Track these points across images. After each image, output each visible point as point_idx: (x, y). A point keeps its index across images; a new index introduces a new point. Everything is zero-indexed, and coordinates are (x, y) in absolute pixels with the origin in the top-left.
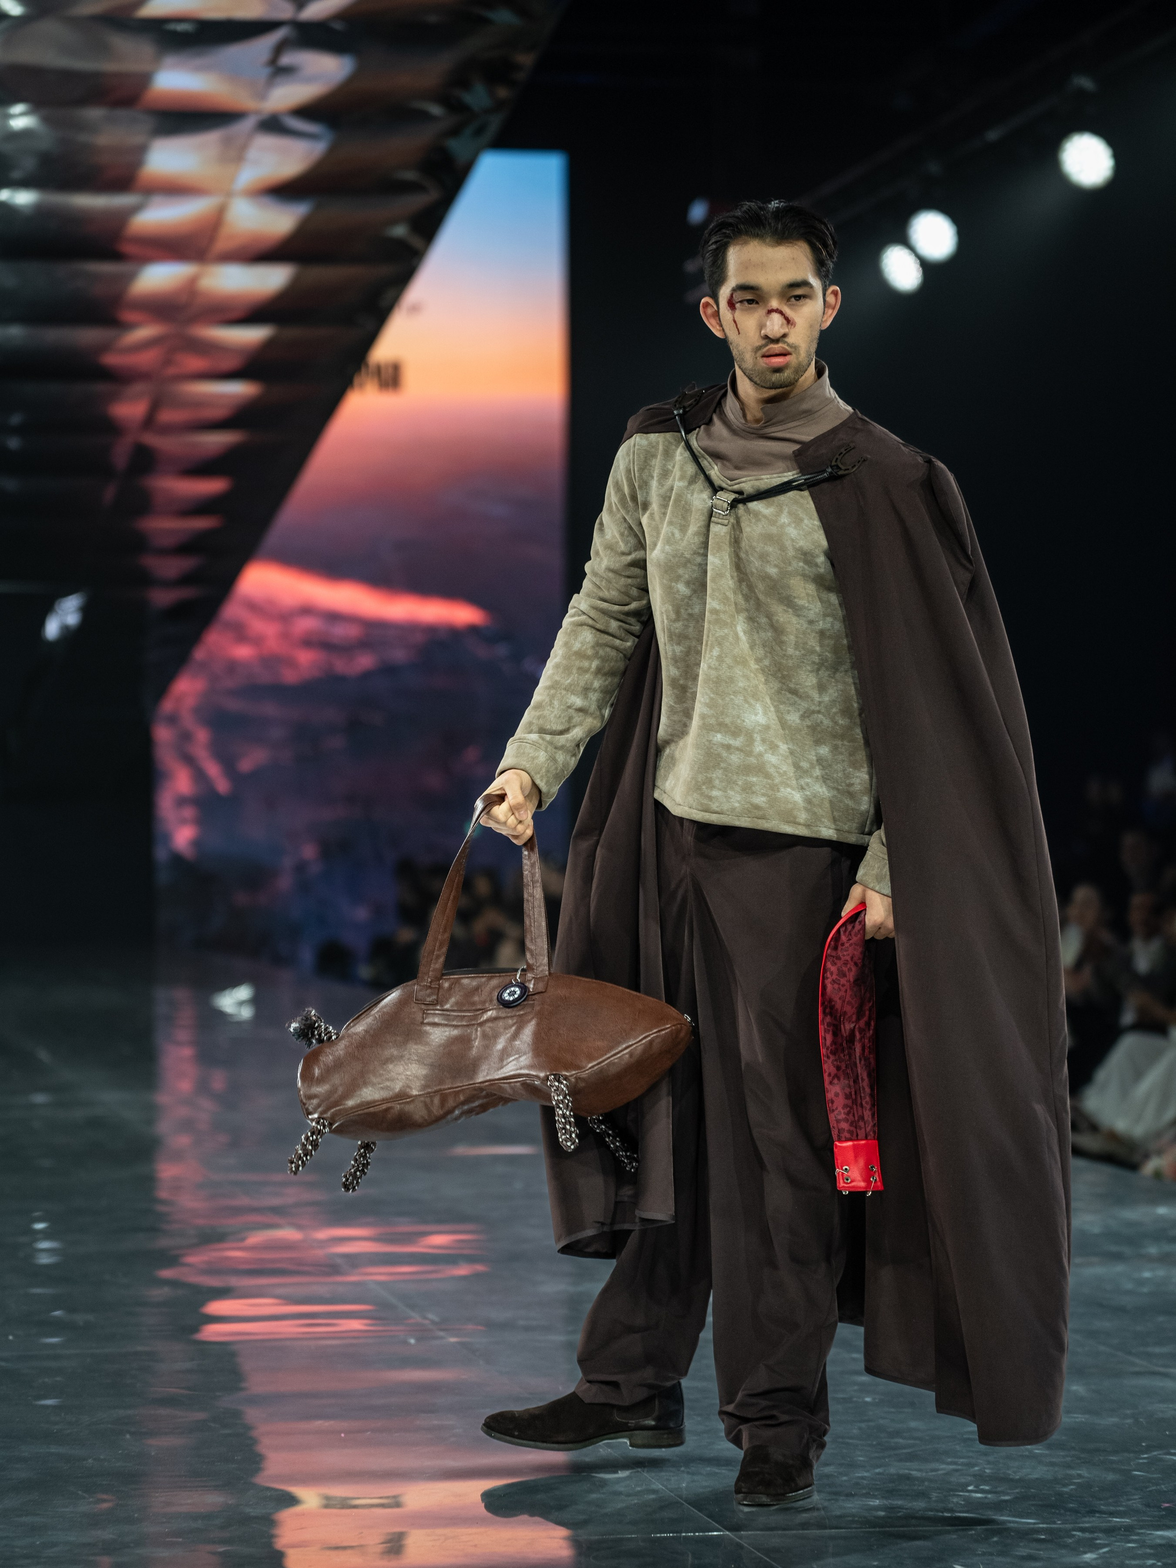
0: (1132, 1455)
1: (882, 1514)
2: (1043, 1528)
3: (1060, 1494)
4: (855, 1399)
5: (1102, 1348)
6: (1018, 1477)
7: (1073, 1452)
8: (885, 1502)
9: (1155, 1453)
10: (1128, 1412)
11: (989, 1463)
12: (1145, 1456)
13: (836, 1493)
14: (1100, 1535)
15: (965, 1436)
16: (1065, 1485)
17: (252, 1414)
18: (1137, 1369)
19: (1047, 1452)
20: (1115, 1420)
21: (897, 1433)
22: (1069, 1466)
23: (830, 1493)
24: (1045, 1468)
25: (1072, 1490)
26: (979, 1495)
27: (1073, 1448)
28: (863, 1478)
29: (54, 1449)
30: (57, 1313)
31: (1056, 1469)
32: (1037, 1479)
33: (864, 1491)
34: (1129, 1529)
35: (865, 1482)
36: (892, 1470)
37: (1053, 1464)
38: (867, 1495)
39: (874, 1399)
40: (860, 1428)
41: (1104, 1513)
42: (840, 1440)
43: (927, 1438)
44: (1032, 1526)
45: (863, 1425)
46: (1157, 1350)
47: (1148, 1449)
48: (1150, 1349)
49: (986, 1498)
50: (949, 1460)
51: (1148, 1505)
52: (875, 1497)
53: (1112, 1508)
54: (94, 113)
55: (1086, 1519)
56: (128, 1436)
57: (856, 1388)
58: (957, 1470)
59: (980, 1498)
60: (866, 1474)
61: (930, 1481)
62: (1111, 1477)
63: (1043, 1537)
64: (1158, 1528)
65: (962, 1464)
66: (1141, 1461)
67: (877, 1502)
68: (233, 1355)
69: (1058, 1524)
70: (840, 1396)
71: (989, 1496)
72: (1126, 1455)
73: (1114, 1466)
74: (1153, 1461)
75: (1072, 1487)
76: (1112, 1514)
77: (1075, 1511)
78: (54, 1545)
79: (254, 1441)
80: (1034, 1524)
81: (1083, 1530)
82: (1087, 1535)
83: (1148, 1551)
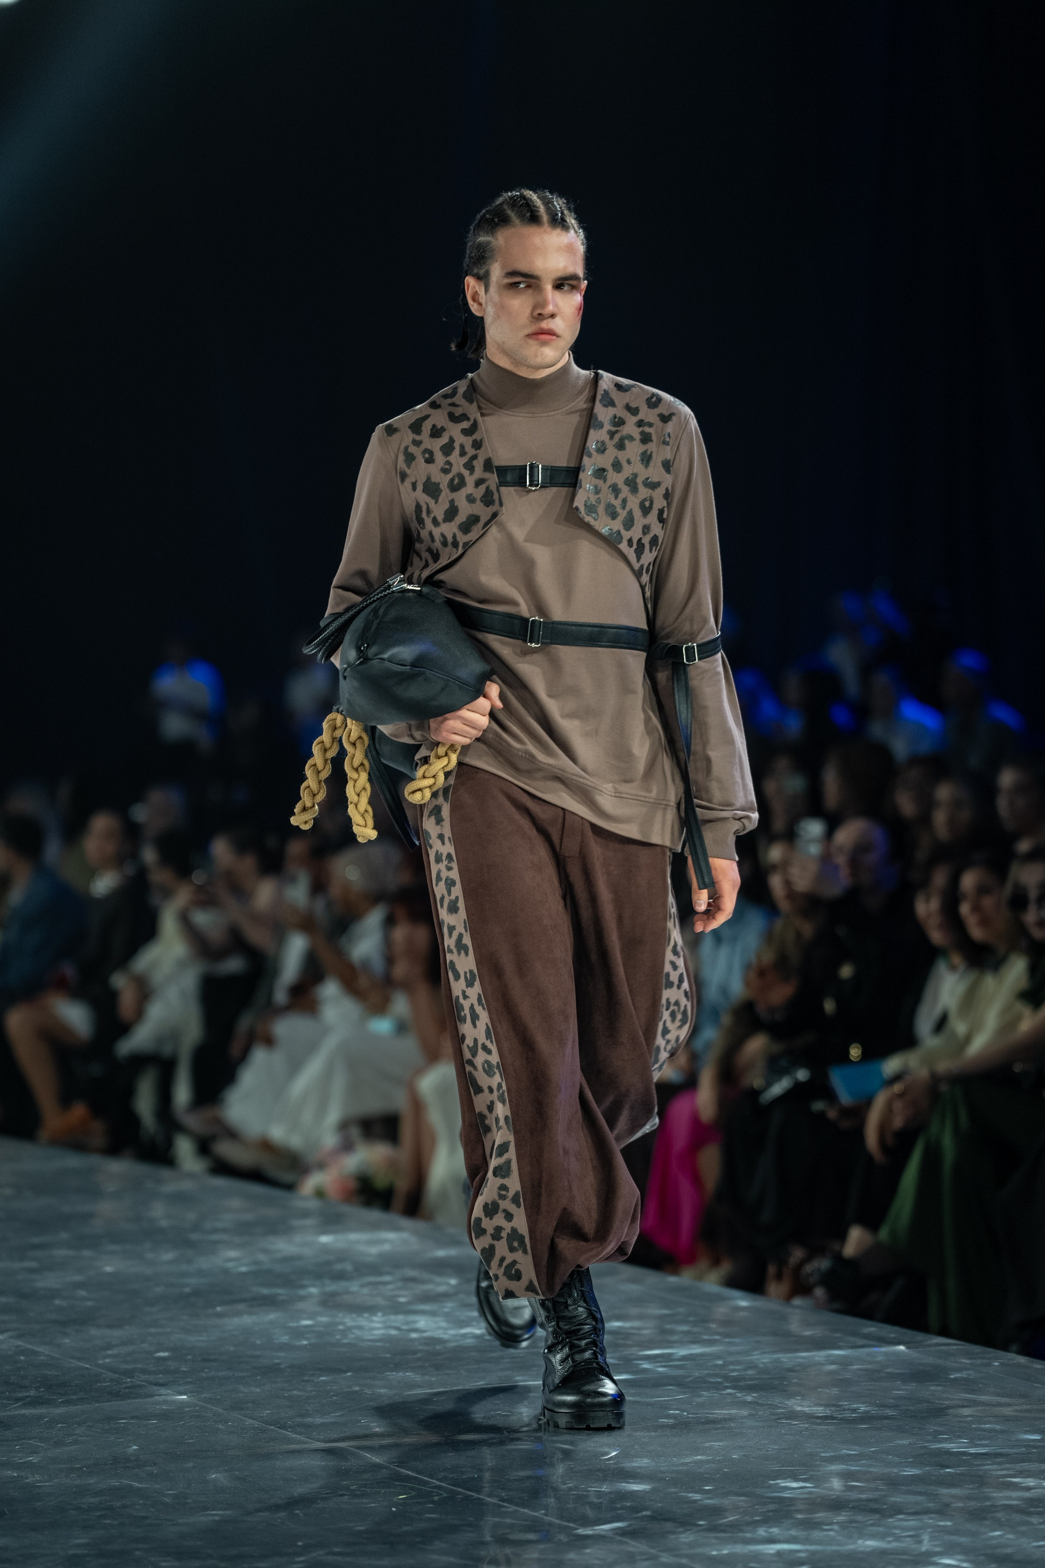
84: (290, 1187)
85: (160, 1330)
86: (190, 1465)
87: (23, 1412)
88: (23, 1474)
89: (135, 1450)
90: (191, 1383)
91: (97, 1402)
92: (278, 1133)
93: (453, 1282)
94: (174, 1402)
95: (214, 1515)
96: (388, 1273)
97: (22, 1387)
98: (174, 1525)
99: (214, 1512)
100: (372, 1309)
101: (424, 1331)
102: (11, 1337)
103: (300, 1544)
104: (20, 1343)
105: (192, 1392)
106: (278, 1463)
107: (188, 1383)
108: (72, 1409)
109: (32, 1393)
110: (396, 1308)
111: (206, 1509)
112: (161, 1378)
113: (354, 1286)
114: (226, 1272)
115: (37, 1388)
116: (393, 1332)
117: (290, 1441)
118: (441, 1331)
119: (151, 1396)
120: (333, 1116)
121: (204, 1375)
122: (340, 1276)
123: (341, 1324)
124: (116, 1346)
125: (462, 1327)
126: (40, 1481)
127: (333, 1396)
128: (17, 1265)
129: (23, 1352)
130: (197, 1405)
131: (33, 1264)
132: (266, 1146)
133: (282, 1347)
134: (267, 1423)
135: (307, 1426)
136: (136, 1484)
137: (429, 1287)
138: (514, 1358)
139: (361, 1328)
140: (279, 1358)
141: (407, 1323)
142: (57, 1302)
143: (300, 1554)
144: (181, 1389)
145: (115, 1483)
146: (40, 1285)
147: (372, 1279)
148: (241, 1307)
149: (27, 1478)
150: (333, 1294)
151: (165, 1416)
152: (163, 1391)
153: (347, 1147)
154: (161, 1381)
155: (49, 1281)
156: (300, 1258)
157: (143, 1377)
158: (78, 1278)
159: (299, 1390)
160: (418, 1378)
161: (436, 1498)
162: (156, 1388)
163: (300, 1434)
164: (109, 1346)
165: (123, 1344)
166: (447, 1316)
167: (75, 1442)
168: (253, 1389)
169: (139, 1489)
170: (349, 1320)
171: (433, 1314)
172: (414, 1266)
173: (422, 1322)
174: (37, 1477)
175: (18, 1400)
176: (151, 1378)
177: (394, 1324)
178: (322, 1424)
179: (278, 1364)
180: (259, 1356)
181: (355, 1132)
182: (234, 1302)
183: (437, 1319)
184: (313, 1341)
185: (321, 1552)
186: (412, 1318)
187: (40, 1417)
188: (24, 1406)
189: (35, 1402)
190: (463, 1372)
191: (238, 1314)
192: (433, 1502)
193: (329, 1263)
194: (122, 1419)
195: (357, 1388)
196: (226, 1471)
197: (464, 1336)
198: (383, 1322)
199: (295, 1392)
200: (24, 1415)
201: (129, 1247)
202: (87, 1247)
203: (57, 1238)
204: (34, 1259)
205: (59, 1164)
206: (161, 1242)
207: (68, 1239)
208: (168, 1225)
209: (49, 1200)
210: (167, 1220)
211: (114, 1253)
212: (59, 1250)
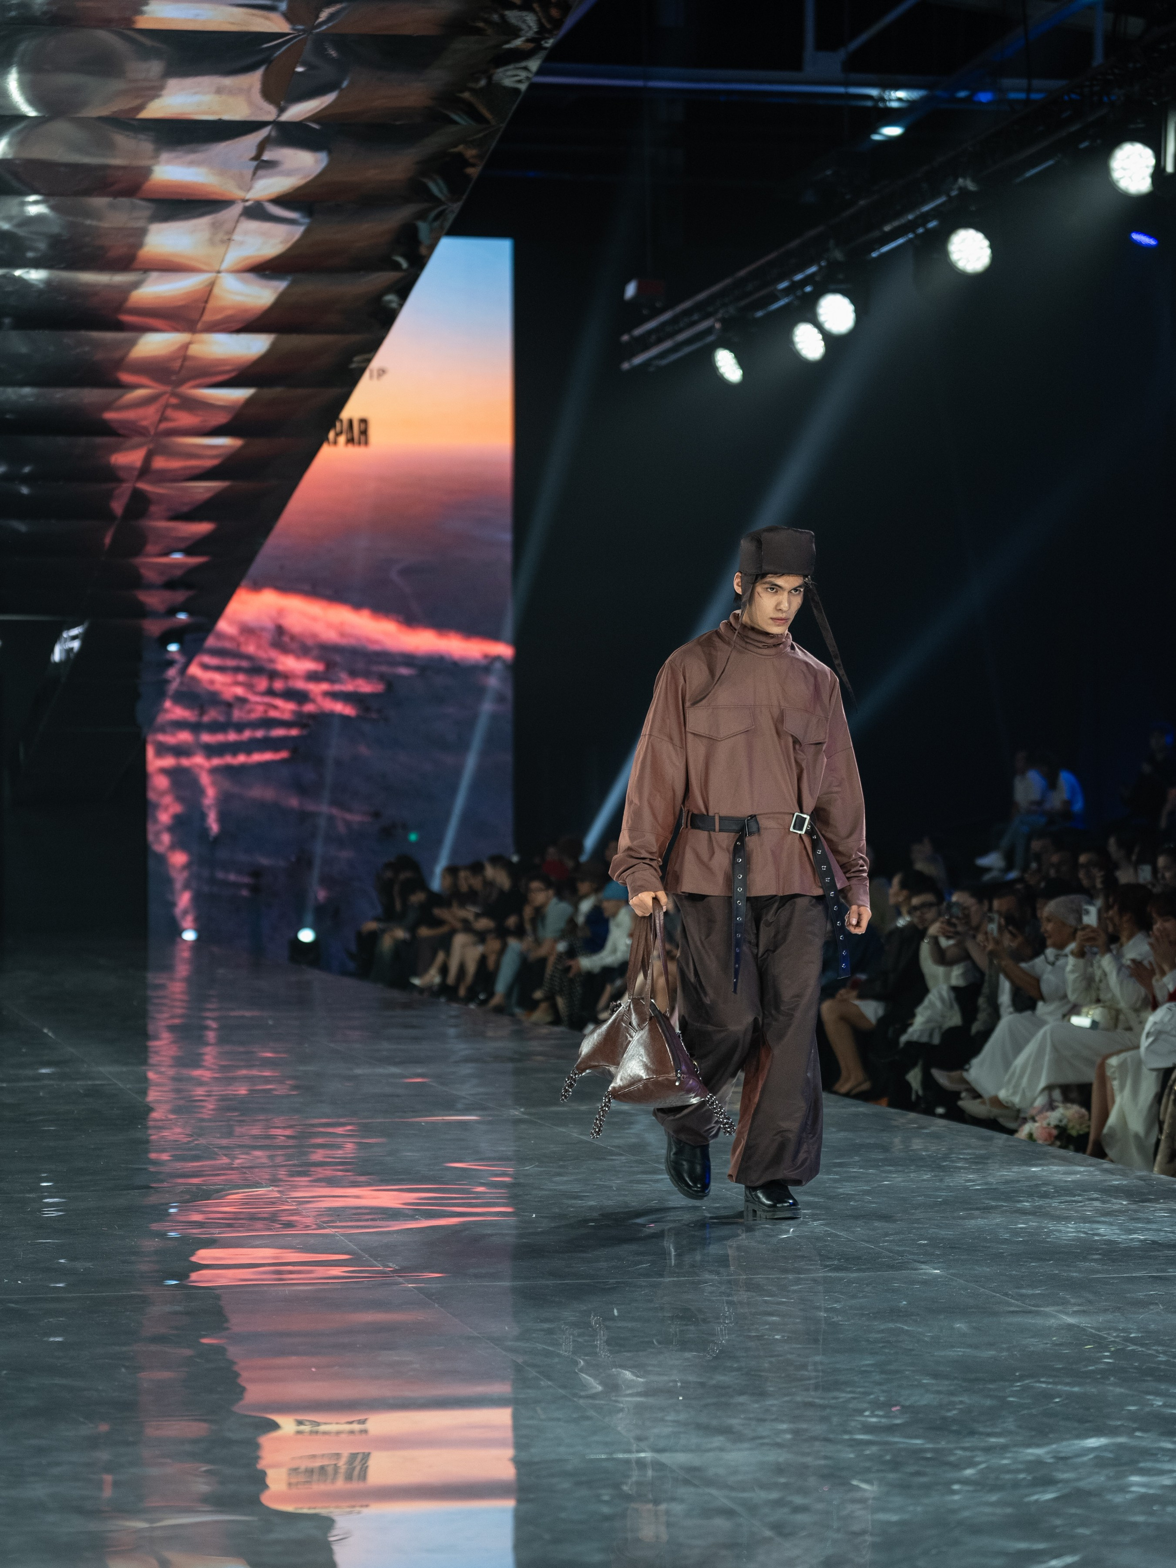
0: (1007, 1383)
1: (789, 1436)
2: (929, 1448)
3: (944, 1419)
4: (766, 1337)
5: (982, 1290)
6: (907, 1404)
7: (955, 1382)
8: (792, 1426)
9: (1027, 1382)
10: (1004, 1346)
11: (883, 1391)
12: (1019, 1384)
13: (750, 1419)
14: (979, 1453)
15: (863, 1369)
16: (949, 1410)
17: (233, 1351)
18: (1012, 1309)
19: (933, 1381)
20: (993, 1353)
21: (804, 1367)
22: (952, 1394)
23: (745, 1419)
24: (932, 1396)
25: (954, 1414)
26: (874, 1420)
27: (956, 1378)
28: (772, 1405)
29: (58, 1381)
30: (62, 1261)
31: (941, 1396)
32: (925, 1405)
33: (774, 1417)
34: (1004, 1448)
35: (774, 1409)
36: (799, 1399)
37: (939, 1392)
38: (775, 1420)
39: (783, 1336)
40: (771, 1363)
41: (981, 1434)
42: (753, 1373)
43: (829, 1370)
44: (918, 1447)
45: (773, 1359)
46: (1030, 1292)
47: (1021, 1378)
48: (1024, 1291)
49: (880, 1422)
50: (849, 1389)
51: (1020, 1427)
52: (783, 1422)
53: (989, 1430)
54: (99, 202)
55: (967, 1439)
56: (123, 1370)
57: (767, 1327)
58: (854, 1398)
59: (876, 1422)
60: (775, 1402)
61: (832, 1407)
62: (988, 1402)
63: (929, 1455)
64: (1029, 1446)
65: (860, 1393)
66: (1015, 1389)
67: (784, 1426)
68: (218, 1298)
69: (943, 1444)
70: (754, 1334)
71: (883, 1420)
72: (1002, 1383)
73: (992, 1393)
74: (1025, 1389)
75: (955, 1412)
76: (989, 1435)
77: (958, 1433)
78: (58, 1464)
79: (237, 1375)
80: (922, 1444)
81: (964, 1449)
82: (968, 1454)
83: (1020, 1466)
84: (1012, 1132)
85: (921, 1226)
86: (942, 1317)
87: (830, 1274)
88: (831, 1315)
89: (905, 1304)
90: (942, 1262)
91: (879, 1271)
92: (1003, 1094)
93: (1124, 1203)
94: (931, 1274)
95: (959, 1351)
96: (1079, 1195)
97: (829, 1258)
98: (932, 1356)
99: (959, 1349)
100: (1068, 1219)
101: (1105, 1236)
102: (821, 1225)
103: (1017, 1374)
104: (828, 1229)
105: (943, 1268)
106: (1002, 1319)
107: (939, 1262)
108: (862, 1274)
109: (836, 1262)
110: (1085, 1220)
111: (953, 1347)
112: (922, 1258)
113: (1055, 1203)
114: (966, 1188)
115: (839, 1260)
116: (1082, 1235)
117: (1010, 1305)
118: (1116, 1236)
119: (916, 1269)
120: (1042, 1084)
121: (951, 1258)
122: (1045, 1195)
123: (1045, 1228)
124: (892, 1234)
125: (1130, 1234)
126: (841, 1321)
127: (1041, 1276)
129: (830, 1235)
130: (947, 1277)
132: (996, 1101)
133: (1005, 1241)
134: (994, 1291)
135: (1022, 1295)
136: (906, 1328)
137: (1109, 1205)
138: (1167, 1256)
139: (1060, 1231)
140: (1002, 1249)
141: (1092, 1229)
142: (851, 1203)
143: (1019, 1381)
144: (936, 1265)
145: (891, 1325)
146: (841, 1190)
147: (1068, 1198)
148: (977, 1213)
149: (833, 1318)
150: (1040, 1207)
151: (925, 1283)
152: (923, 1266)
153: (1051, 1106)
154: (922, 1260)
155: (847, 1189)
156: (1018, 1181)
157: (910, 1257)
158: (866, 1188)
159: (1016, 1271)
160: (1099, 1267)
161: (1113, 1349)
162: (918, 1264)
163: (1017, 1300)
164: (887, 1235)
165: (896, 1233)
166: (1120, 1225)
167: (864, 1297)
168: (985, 1268)
169: (907, 1331)
170: (1051, 1226)
171: (1111, 1224)
172: (1096, 1190)
173: (1102, 1229)
174: (840, 1318)
175: (826, 1266)
176: (916, 1257)
177: (1083, 1230)
178: (1032, 1295)
179: (1002, 1253)
180: (989, 1247)
181: (1057, 1094)
182: (971, 1209)
183: (1114, 1228)
184: (1026, 1238)
185: (1032, 1380)
186: (1095, 1226)
187: (842, 1279)
188: (830, 1271)
189: (837, 1269)
190: (1131, 1264)
191: (977, 1218)
192: (1109, 1351)
193: (1037, 1185)
194: (895, 1283)
195: (1057, 1272)
196: (966, 1322)
197: (1132, 1239)
198: (1076, 1228)
199: (1014, 1272)
200: (830, 1277)
201: (900, 1168)
202: (872, 1167)
203: (852, 1160)
204: (836, 1173)
205: (853, 1109)
206: (922, 1166)
207: (858, 1162)
208: (926, 1155)
209: (846, 1134)
210: (925, 1151)
211: (890, 1172)
212: (853, 1168)
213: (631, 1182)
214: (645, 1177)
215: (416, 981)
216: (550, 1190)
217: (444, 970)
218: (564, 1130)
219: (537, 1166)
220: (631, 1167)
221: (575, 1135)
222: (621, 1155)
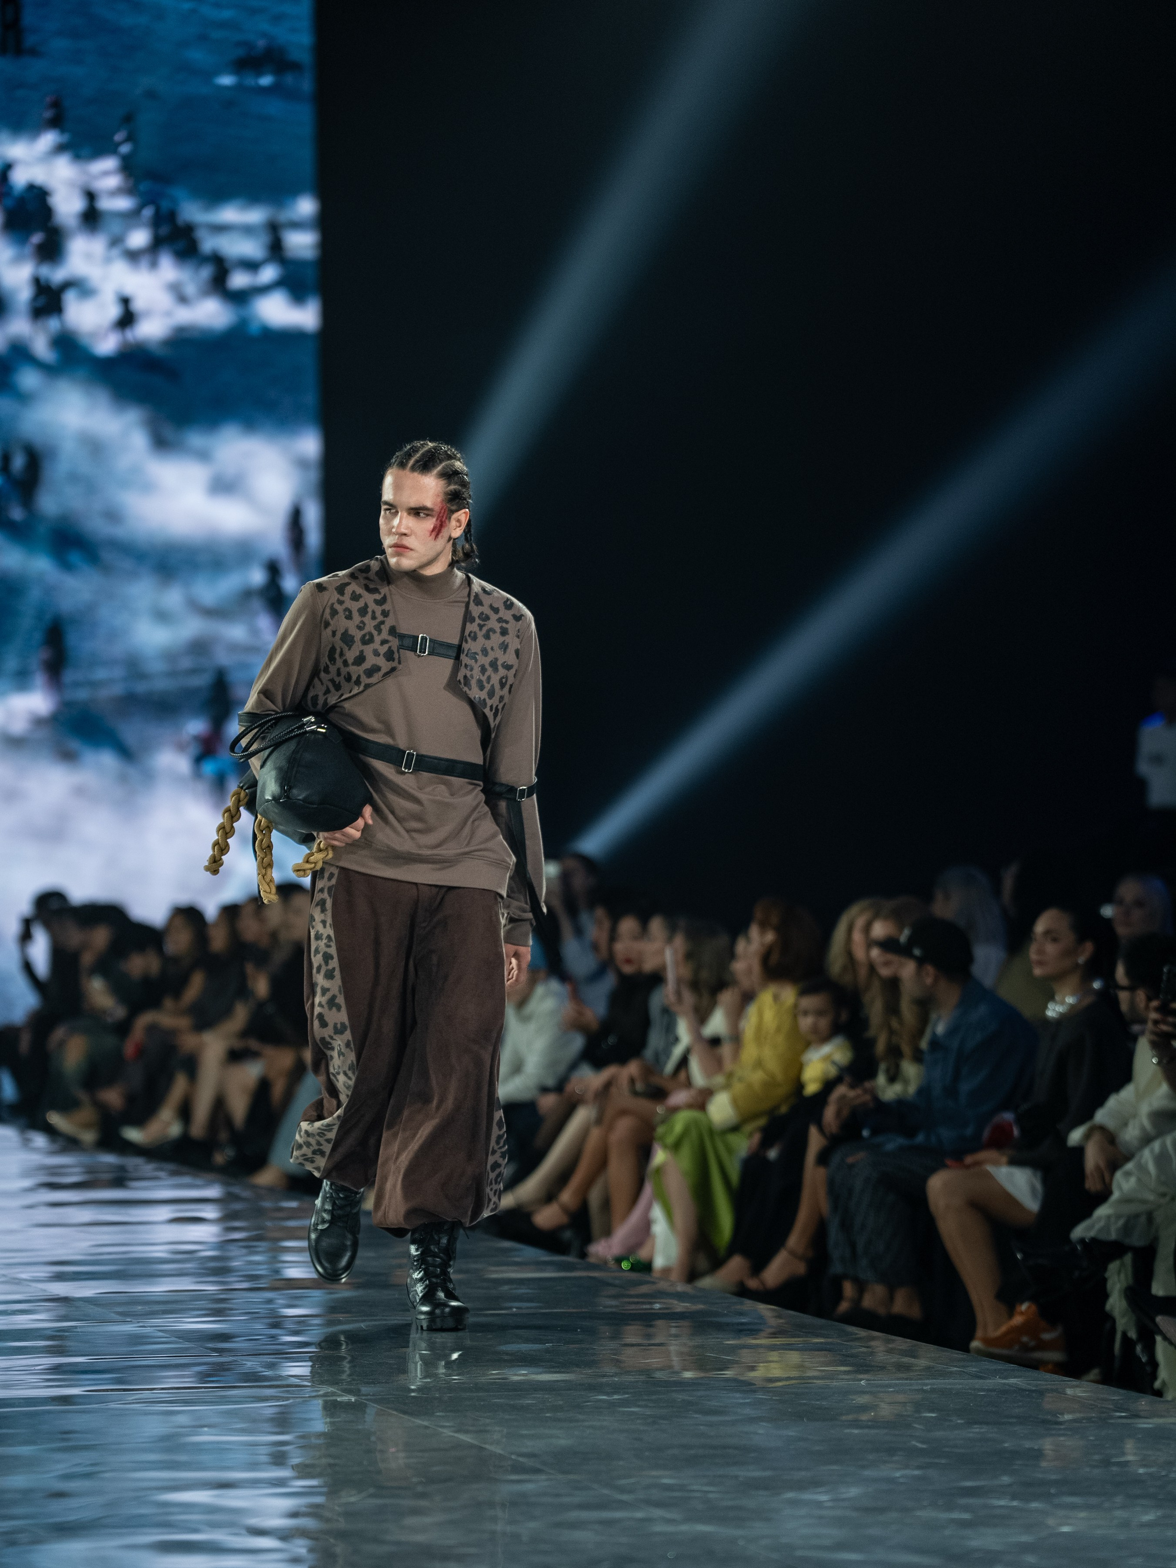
128: (945, 1516)
131: (966, 1516)
146: (975, 1543)
158: (1025, 1538)
201: (1093, 1500)
202: (1036, 1497)
203: (996, 1482)
204: (966, 1508)
205: (997, 1382)
206: (1137, 1497)
207: (1010, 1485)
208: (1145, 1474)
209: (984, 1429)
210: (1145, 1466)
211: (1073, 1507)
212: (999, 1498)
213: (559, 1525)
214: (584, 1515)
215: (133, 1135)
216: (398, 1543)
217: (185, 1112)
218: (426, 1423)
219: (372, 1496)
220: (558, 1495)
221: (447, 1432)
222: (537, 1471)
